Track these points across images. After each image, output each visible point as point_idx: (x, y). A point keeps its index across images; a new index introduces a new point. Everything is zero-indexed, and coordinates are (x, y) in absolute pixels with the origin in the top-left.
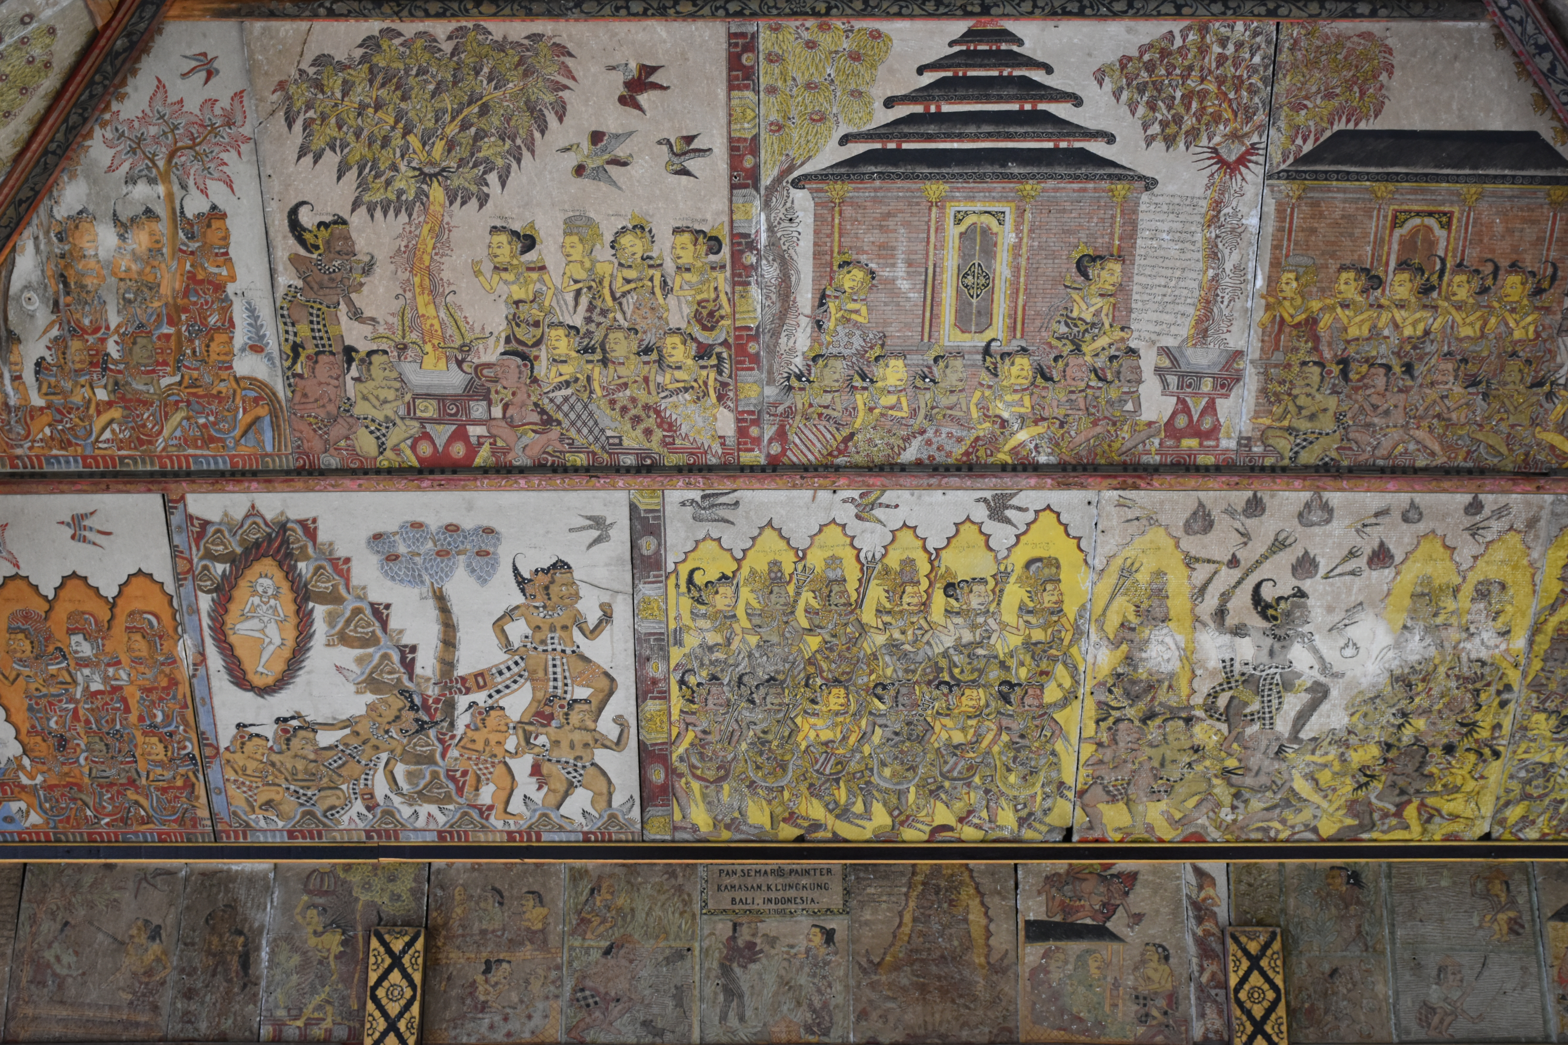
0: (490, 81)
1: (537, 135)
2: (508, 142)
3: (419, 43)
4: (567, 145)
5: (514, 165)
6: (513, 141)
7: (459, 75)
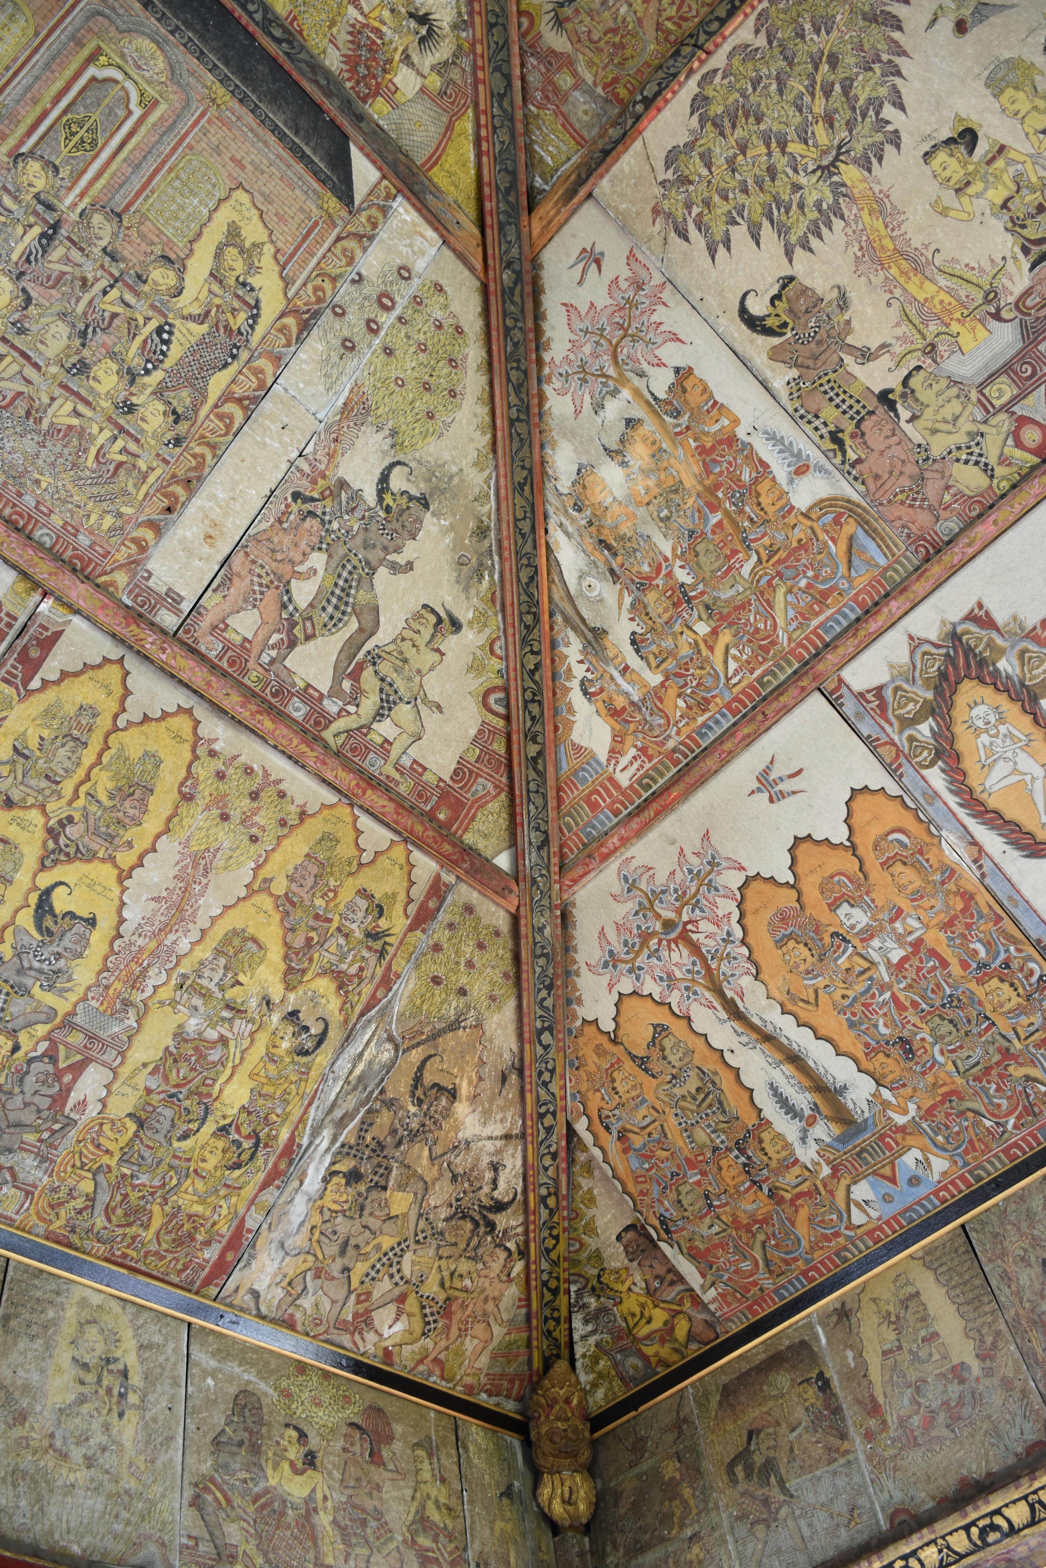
0: (818, 31)
1: (896, 35)
2: (876, 67)
3: (736, 62)
4: (930, 17)
5: (898, 81)
6: (880, 61)
7: (789, 53)
